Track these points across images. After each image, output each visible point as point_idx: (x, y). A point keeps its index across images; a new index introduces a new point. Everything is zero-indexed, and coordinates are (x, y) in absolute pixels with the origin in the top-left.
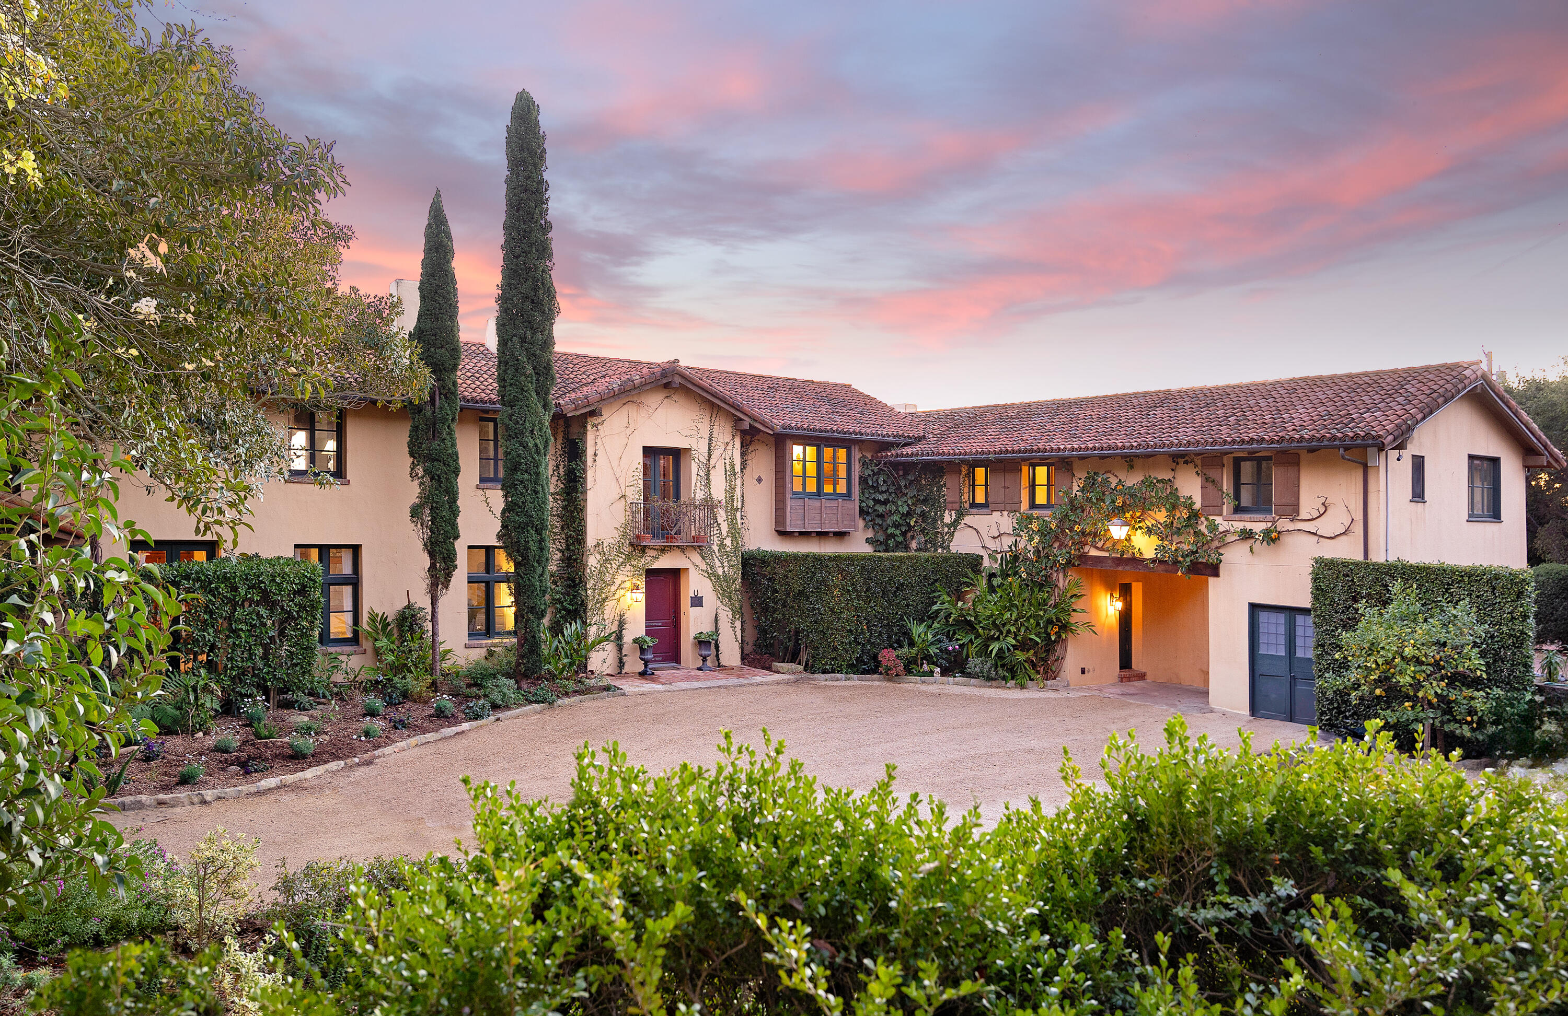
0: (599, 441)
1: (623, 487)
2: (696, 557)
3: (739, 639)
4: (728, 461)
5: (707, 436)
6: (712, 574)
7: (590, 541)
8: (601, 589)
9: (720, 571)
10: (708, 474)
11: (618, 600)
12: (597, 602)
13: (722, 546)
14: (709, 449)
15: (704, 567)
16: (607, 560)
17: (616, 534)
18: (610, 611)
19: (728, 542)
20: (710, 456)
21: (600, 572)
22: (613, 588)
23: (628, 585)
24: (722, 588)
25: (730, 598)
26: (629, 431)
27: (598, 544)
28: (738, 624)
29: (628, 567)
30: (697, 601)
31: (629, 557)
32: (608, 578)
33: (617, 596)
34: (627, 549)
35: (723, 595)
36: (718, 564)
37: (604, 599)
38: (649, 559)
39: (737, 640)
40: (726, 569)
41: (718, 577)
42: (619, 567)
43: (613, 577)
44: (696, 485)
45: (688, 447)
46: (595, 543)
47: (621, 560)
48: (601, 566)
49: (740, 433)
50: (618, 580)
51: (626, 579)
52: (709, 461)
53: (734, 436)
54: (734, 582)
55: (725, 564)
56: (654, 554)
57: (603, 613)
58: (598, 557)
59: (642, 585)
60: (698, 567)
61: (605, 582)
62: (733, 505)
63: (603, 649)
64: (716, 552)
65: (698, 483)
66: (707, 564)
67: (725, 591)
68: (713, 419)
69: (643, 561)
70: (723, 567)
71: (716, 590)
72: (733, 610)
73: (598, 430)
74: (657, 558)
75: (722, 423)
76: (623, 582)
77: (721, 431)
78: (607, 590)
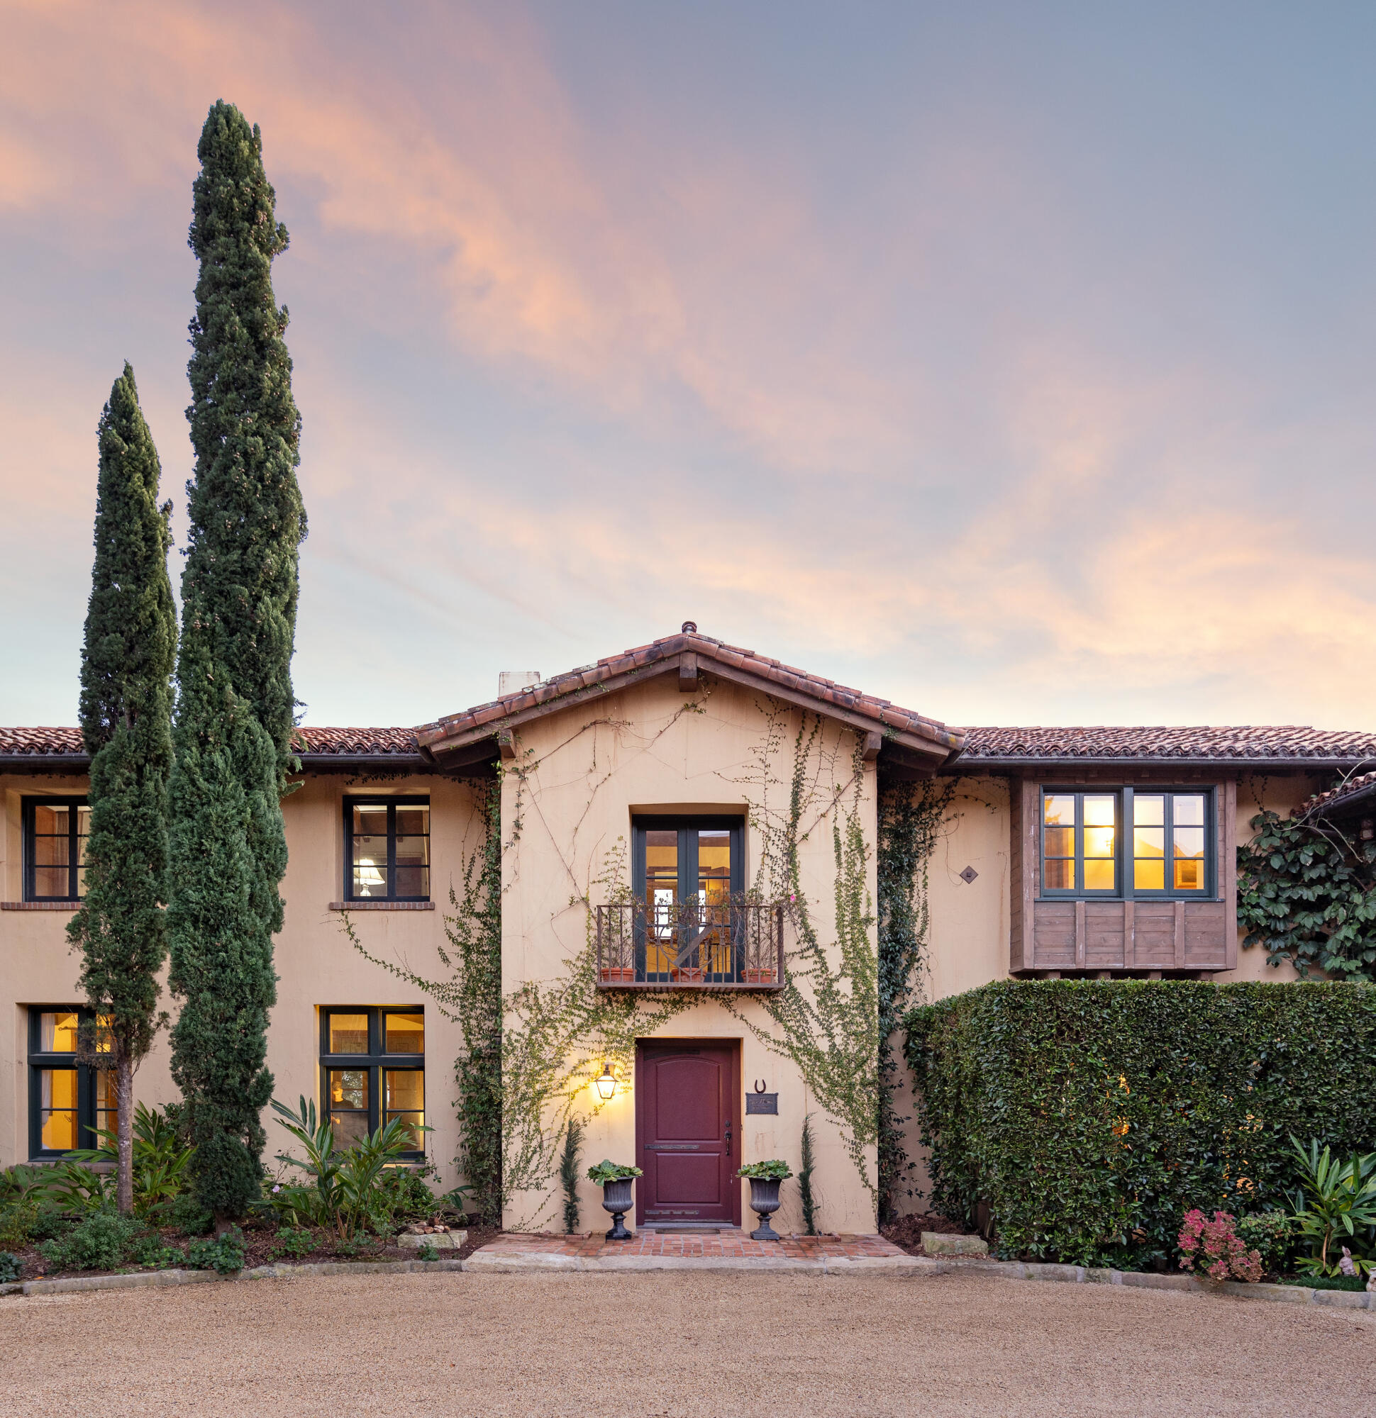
0: (525, 798)
1: (582, 886)
2: (760, 1016)
3: (874, 1181)
4: (843, 825)
5: (790, 775)
6: (802, 1051)
7: (509, 986)
8: (533, 1076)
9: (823, 1045)
10: (791, 854)
11: (572, 1096)
12: (524, 1098)
13: (827, 994)
14: (795, 802)
15: (782, 1035)
16: (544, 1021)
17: (567, 974)
18: (552, 1115)
19: (844, 986)
20: (796, 815)
21: (530, 1043)
22: (559, 1074)
23: (595, 1067)
24: (827, 1077)
25: (848, 1099)
26: (595, 779)
27: (526, 992)
28: (871, 1153)
29: (594, 1034)
30: (766, 1103)
31: (596, 1016)
32: (548, 1054)
33: (566, 1089)
34: (591, 1001)
35: (830, 1092)
36: (816, 1029)
37: (540, 1094)
38: (643, 1019)
39: (867, 1184)
40: (838, 1040)
41: (818, 1056)
42: (573, 1034)
43: (560, 1051)
44: (760, 875)
45: (743, 801)
46: (518, 988)
47: (578, 1021)
48: (533, 1031)
49: (872, 768)
50: (572, 1058)
51: (591, 1056)
52: (793, 825)
53: (858, 775)
54: (860, 1066)
55: (837, 1030)
56: (656, 1008)
57: (537, 1119)
58: (526, 1014)
59: (626, 1065)
60: (766, 1035)
61: (540, 1061)
62: (856, 912)
63: (538, 1186)
64: (813, 1005)
65: (767, 872)
66: (789, 1029)
67: (835, 1084)
68: (804, 743)
69: (629, 1022)
70: (831, 1036)
71: (811, 1082)
72: (855, 1123)
73: (523, 779)
74: (662, 1017)
75: (828, 748)
76: (583, 1062)
77: (825, 764)
78: (545, 1076)
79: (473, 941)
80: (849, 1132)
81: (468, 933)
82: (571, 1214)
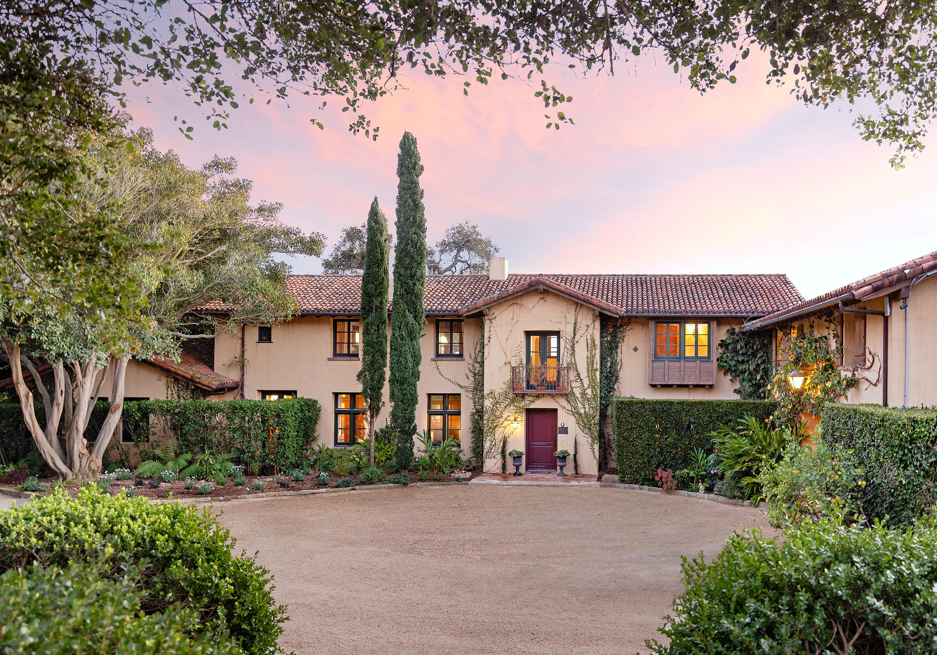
0: (492, 329)
1: (509, 357)
2: (563, 401)
3: (597, 457)
4: (589, 338)
5: (573, 321)
6: (576, 413)
7: (486, 391)
8: (493, 421)
9: (582, 411)
10: (573, 347)
11: (505, 428)
12: (490, 428)
13: (583, 394)
14: (575, 330)
15: (570, 408)
16: (497, 403)
17: (504, 387)
18: (499, 434)
19: (589, 391)
20: (575, 335)
21: (492, 410)
22: (501, 420)
23: (512, 418)
24: (583, 422)
25: (590, 429)
26: (513, 322)
27: (491, 393)
28: (596, 447)
29: (512, 407)
30: (565, 430)
31: (513, 401)
32: (498, 413)
33: (504, 425)
34: (511, 396)
35: (584, 427)
36: (580, 406)
37: (495, 427)
38: (527, 402)
39: (595, 458)
40: (587, 410)
41: (581, 415)
42: (506, 407)
43: (502, 413)
44: (563, 355)
45: (558, 330)
46: (489, 392)
47: (507, 403)
48: (493, 406)
49: (598, 318)
50: (505, 416)
51: (511, 414)
52: (574, 338)
53: (594, 321)
54: (593, 418)
55: (587, 406)
56: (531, 399)
57: (494, 435)
58: (491, 400)
59: (522, 418)
60: (564, 408)
61: (495, 416)
62: (593, 367)
63: (494, 458)
64: (579, 398)
65: (566, 353)
66: (572, 406)
67: (585, 424)
68: (578, 310)
69: (523, 403)
70: (585, 408)
71: (579, 424)
72: (592, 437)
73: (491, 322)
74: (533, 402)
75: (585, 312)
76: (509, 416)
77: (584, 317)
78: (497, 421)
79: (477, 372)
80: (590, 440)
81: (475, 369)
82: (504, 467)
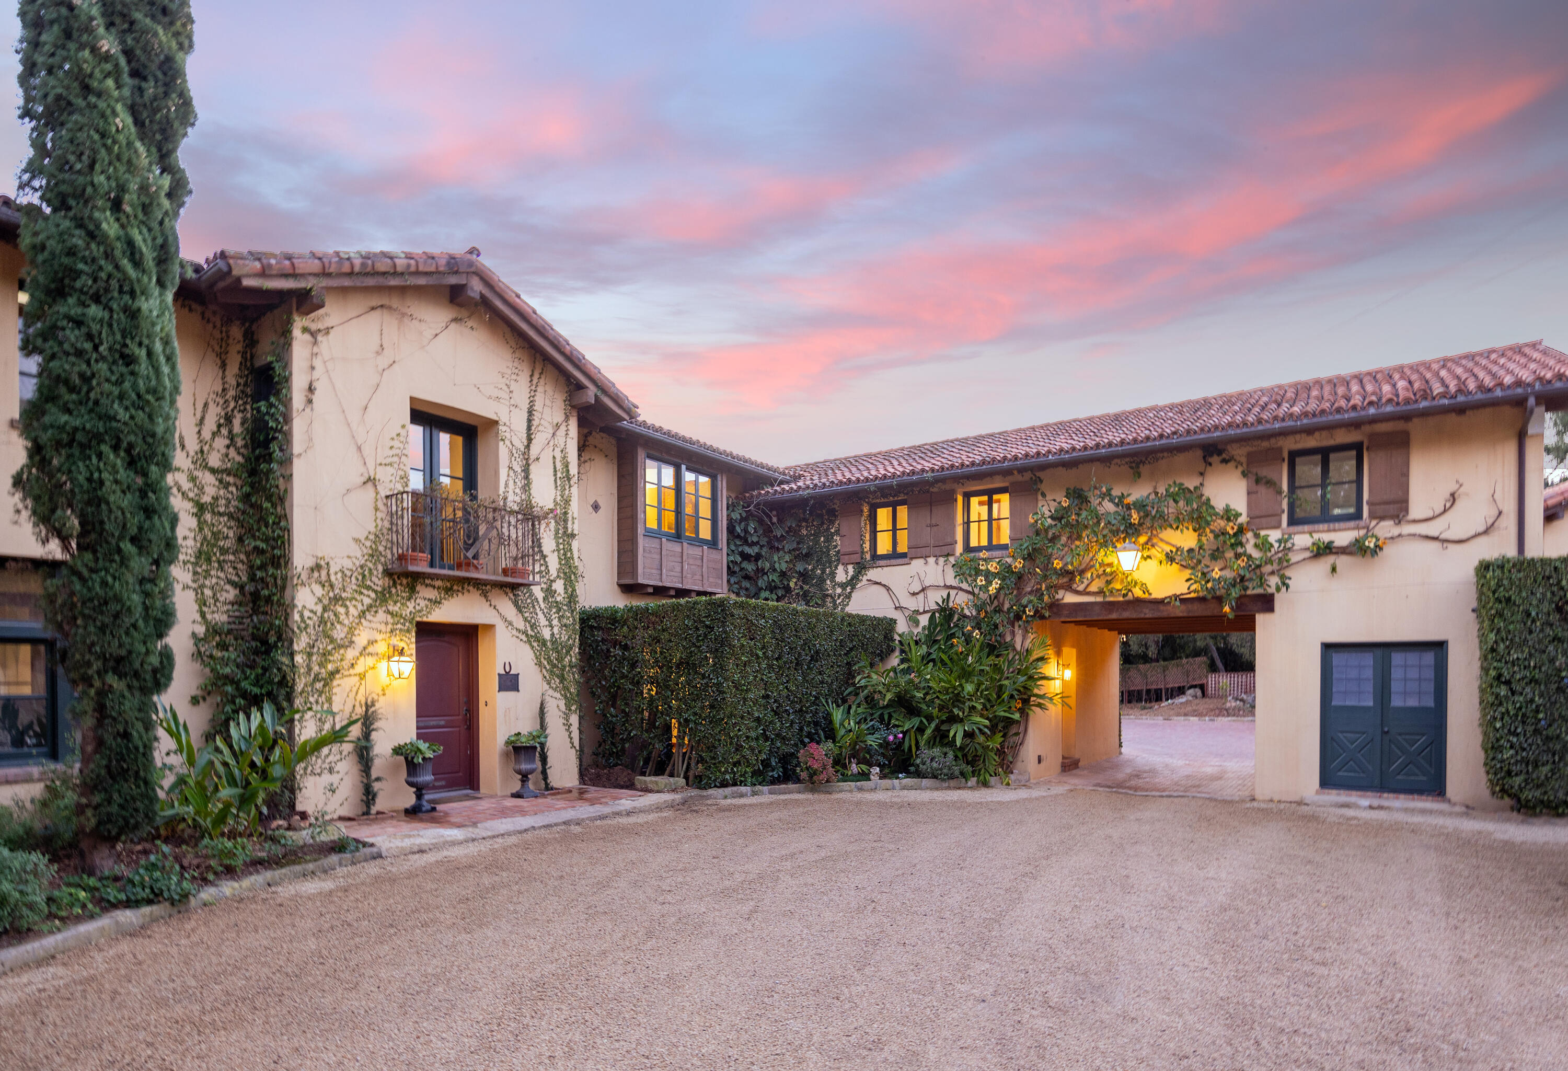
0: (318, 363)
2: (506, 606)
3: (577, 745)
4: (558, 455)
5: (526, 404)
6: (533, 638)
7: (301, 561)
8: (325, 654)
9: (547, 634)
10: (526, 471)
11: (362, 676)
12: (317, 678)
13: (548, 592)
14: (529, 428)
15: (521, 624)
16: (337, 599)
17: (358, 553)
18: (343, 696)
19: (559, 586)
20: (530, 440)
21: (322, 621)
22: (350, 654)
23: (381, 648)
25: (562, 679)
26: (382, 360)
27: (318, 567)
28: (575, 721)
29: (381, 615)
30: (512, 682)
31: (383, 597)
32: (339, 633)
34: (379, 581)
35: (551, 672)
36: (543, 621)
37: (333, 674)
38: (423, 603)
39: (573, 746)
40: (558, 631)
41: (544, 643)
42: (362, 615)
43: (351, 631)
44: (506, 485)
45: (494, 417)
46: (310, 563)
47: (367, 601)
48: (325, 609)
49: (574, 412)
50: (361, 639)
51: (379, 637)
52: (528, 447)
53: (566, 416)
54: (568, 652)
55: (555, 622)
56: (432, 594)
57: (329, 700)
58: (319, 591)
59: (409, 643)
60: (510, 624)
61: (332, 640)
62: (566, 527)
63: (331, 771)
64: (540, 600)
65: (511, 482)
66: (526, 620)
67: (554, 666)
68: (535, 379)
69: (411, 605)
70: (551, 627)
71: (539, 664)
72: (565, 697)
73: (316, 340)
74: (437, 602)
75: (550, 390)
76: (372, 642)
77: (548, 402)
78: (336, 656)
79: (206, 499)
80: (562, 704)
81: (201, 489)
82: (369, 795)
